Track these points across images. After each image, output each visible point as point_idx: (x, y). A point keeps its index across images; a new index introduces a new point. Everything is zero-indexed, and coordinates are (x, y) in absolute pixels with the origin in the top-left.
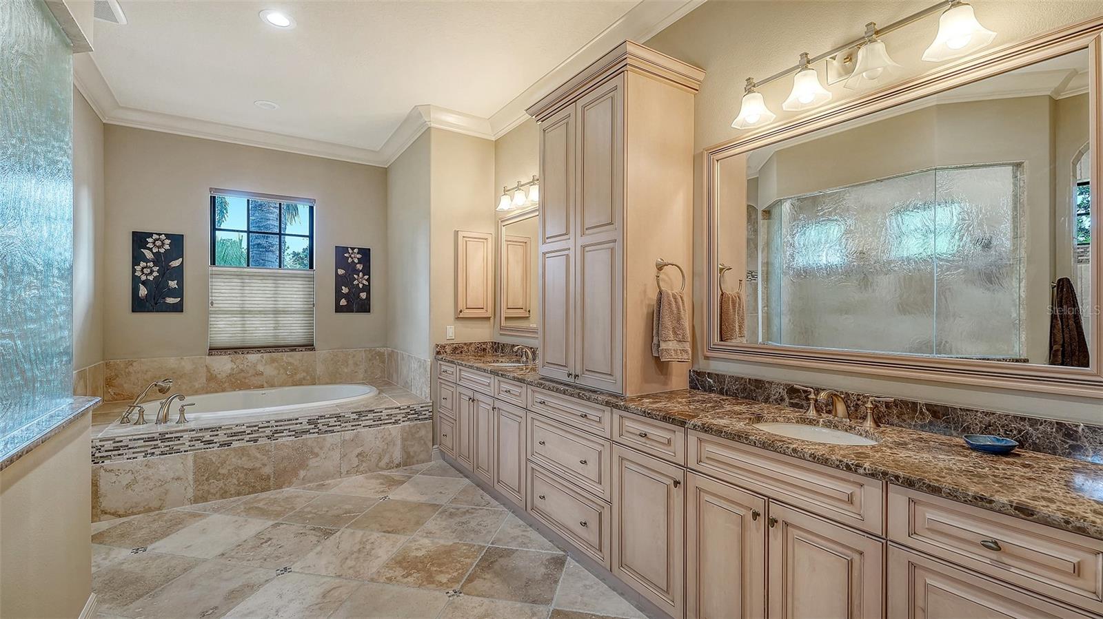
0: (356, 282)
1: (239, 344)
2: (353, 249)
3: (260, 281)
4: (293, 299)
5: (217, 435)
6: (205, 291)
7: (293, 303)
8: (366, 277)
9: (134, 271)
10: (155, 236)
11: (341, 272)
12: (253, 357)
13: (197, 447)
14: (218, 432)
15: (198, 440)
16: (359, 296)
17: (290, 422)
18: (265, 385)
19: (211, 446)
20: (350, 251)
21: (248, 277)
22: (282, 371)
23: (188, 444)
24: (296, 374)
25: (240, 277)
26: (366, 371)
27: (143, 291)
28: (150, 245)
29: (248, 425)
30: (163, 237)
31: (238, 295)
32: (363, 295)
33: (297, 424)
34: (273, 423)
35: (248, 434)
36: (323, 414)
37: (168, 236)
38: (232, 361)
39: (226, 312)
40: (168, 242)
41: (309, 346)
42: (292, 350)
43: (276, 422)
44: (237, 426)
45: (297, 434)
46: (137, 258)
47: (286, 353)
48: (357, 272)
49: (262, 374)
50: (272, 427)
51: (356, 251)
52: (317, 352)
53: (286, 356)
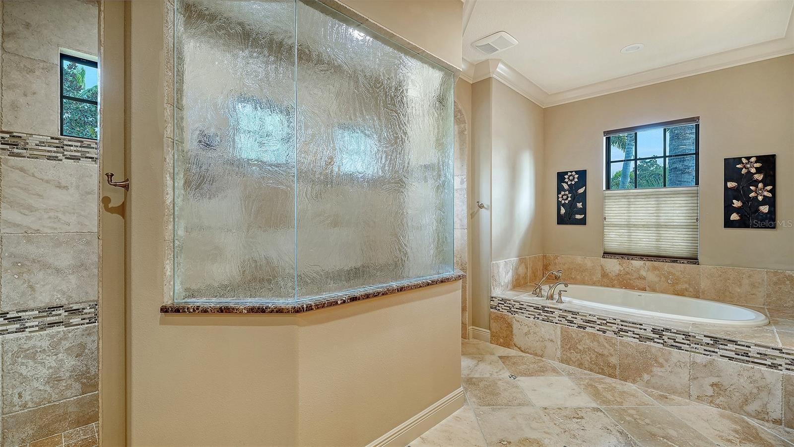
0: (752, 195)
1: (626, 251)
2: (748, 158)
3: (643, 200)
4: (675, 215)
5: (576, 318)
6: (602, 209)
7: (675, 218)
8: (769, 188)
9: (558, 198)
10: (569, 174)
11: (731, 185)
12: (637, 263)
13: (563, 323)
14: (577, 316)
15: (564, 318)
16: (757, 210)
17: (635, 326)
18: (647, 288)
19: (572, 325)
20: (744, 161)
21: (633, 197)
22: (663, 279)
23: (557, 318)
24: (677, 284)
25: (627, 197)
27: (563, 211)
28: (566, 180)
29: (598, 317)
30: (574, 173)
31: (625, 212)
32: (765, 209)
33: (641, 329)
34: (618, 321)
35: (599, 325)
36: (668, 327)
37: (575, 172)
38: (619, 264)
39: (615, 226)
40: (576, 176)
41: (693, 260)
42: (674, 262)
43: (621, 321)
44: (590, 315)
45: (641, 338)
46: (560, 189)
47: (667, 263)
48: (756, 183)
49: (644, 278)
50: (618, 324)
51: (753, 160)
52: (701, 266)
53: (667, 266)
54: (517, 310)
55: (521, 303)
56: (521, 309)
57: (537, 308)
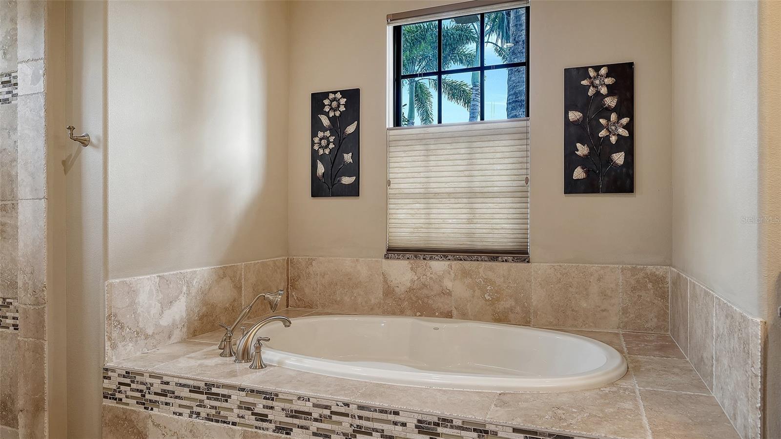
0: (603, 133)
1: (421, 244)
2: (597, 68)
3: (448, 146)
4: (496, 173)
5: (272, 408)
6: (385, 165)
7: (496, 178)
8: (625, 121)
9: (313, 143)
10: (331, 96)
11: (574, 116)
12: (438, 266)
13: (247, 422)
14: (274, 404)
15: (249, 409)
16: (610, 160)
17: (384, 416)
18: (455, 312)
19: (265, 425)
20: (592, 73)
21: (432, 142)
22: (478, 293)
23: (236, 411)
24: (498, 299)
25: (424, 142)
26: (625, 311)
27: (321, 169)
28: (327, 109)
29: (315, 401)
30: (339, 95)
31: (421, 169)
32: (619, 158)
33: (395, 423)
34: (353, 409)
35: (316, 420)
36: (447, 414)
37: (342, 92)
38: (412, 269)
39: (408, 196)
40: (343, 101)
41: (520, 254)
42: (495, 259)
43: (361, 408)
44: (299, 398)
46: (316, 126)
47: (483, 263)
48: (606, 112)
49: (449, 294)
50: (353, 416)
51: (603, 71)
52: (533, 266)
53: (483, 268)
54: (157, 398)
55: (165, 379)
56: (164, 394)
57: (195, 390)
